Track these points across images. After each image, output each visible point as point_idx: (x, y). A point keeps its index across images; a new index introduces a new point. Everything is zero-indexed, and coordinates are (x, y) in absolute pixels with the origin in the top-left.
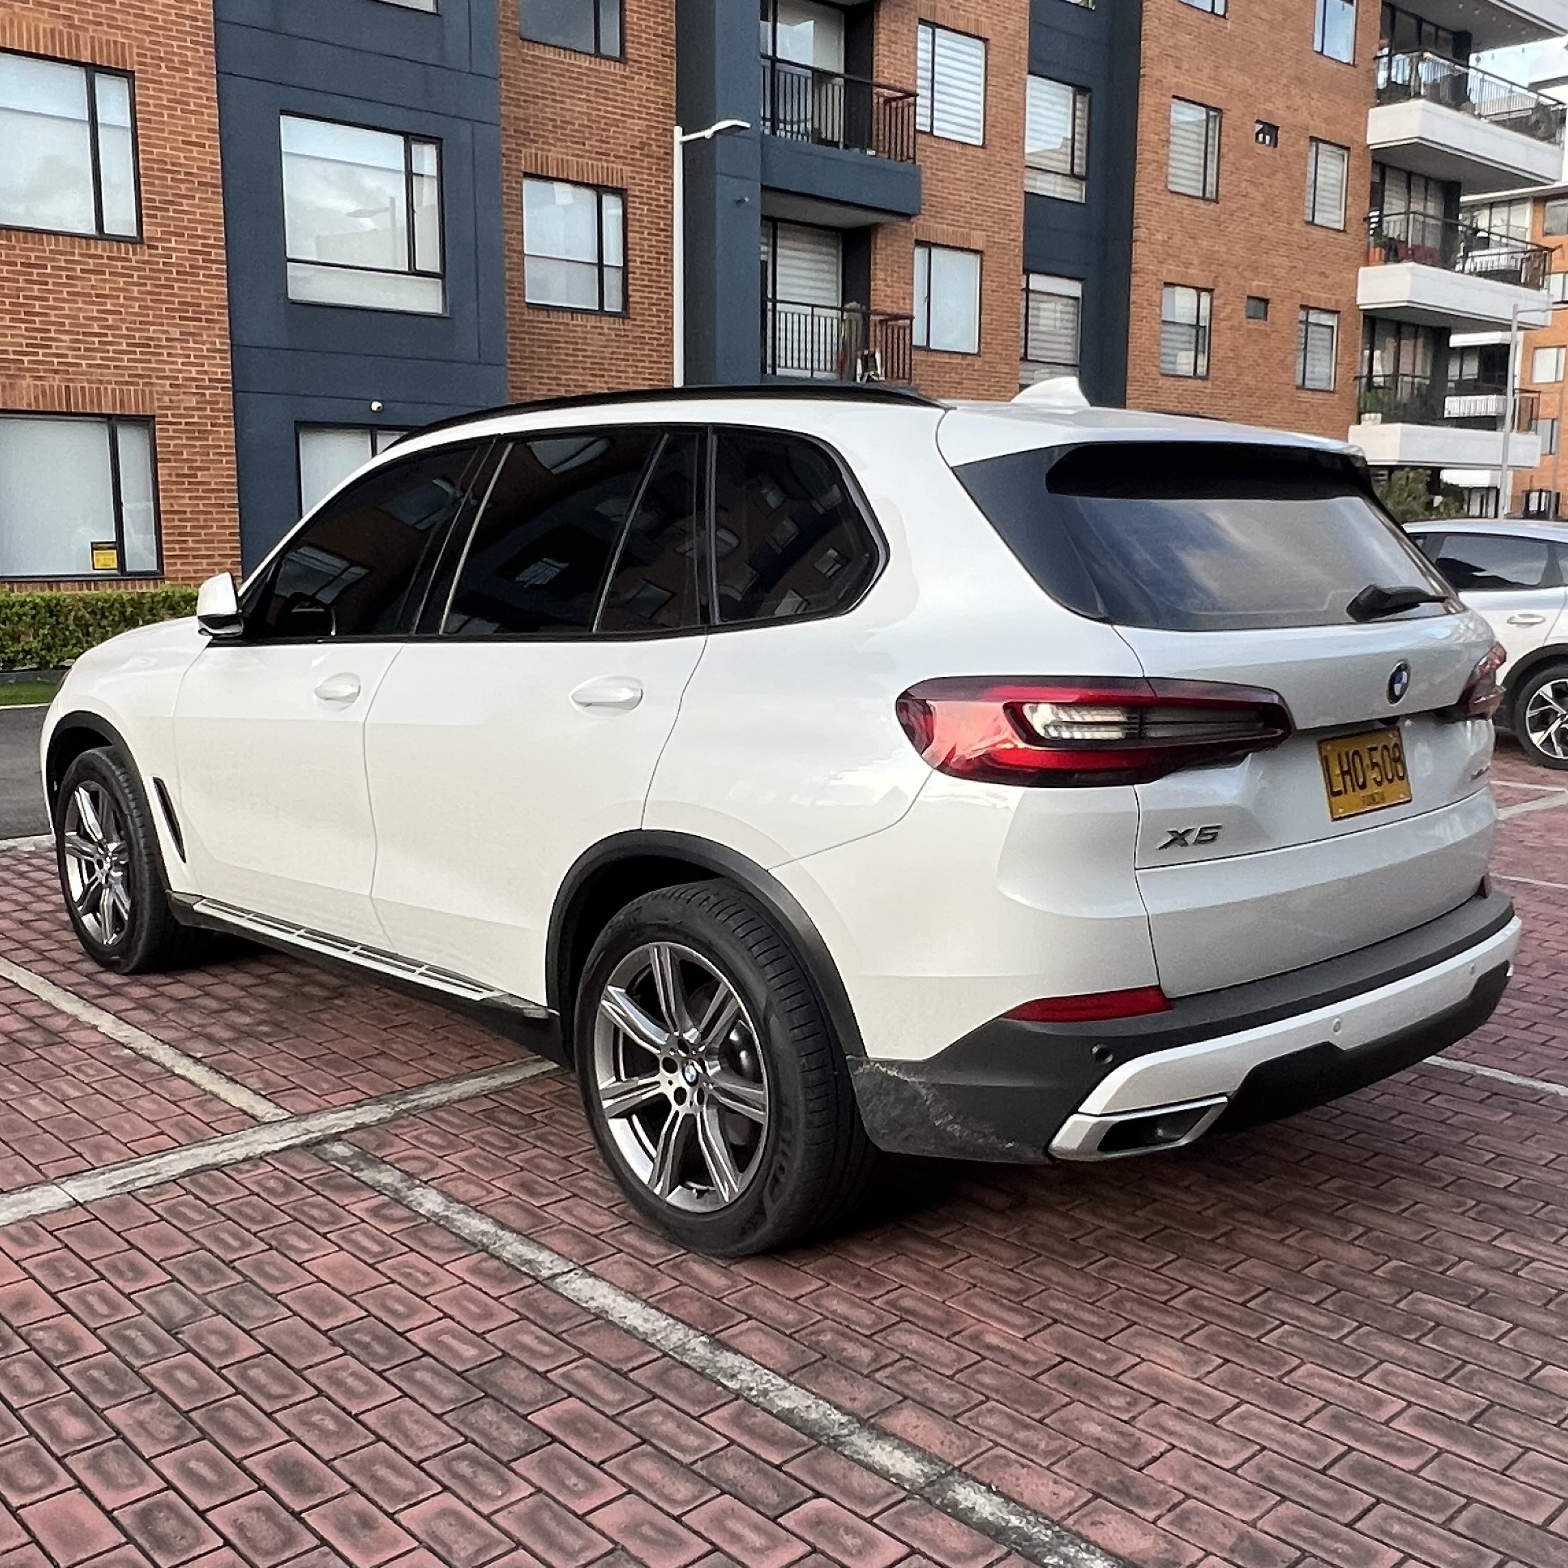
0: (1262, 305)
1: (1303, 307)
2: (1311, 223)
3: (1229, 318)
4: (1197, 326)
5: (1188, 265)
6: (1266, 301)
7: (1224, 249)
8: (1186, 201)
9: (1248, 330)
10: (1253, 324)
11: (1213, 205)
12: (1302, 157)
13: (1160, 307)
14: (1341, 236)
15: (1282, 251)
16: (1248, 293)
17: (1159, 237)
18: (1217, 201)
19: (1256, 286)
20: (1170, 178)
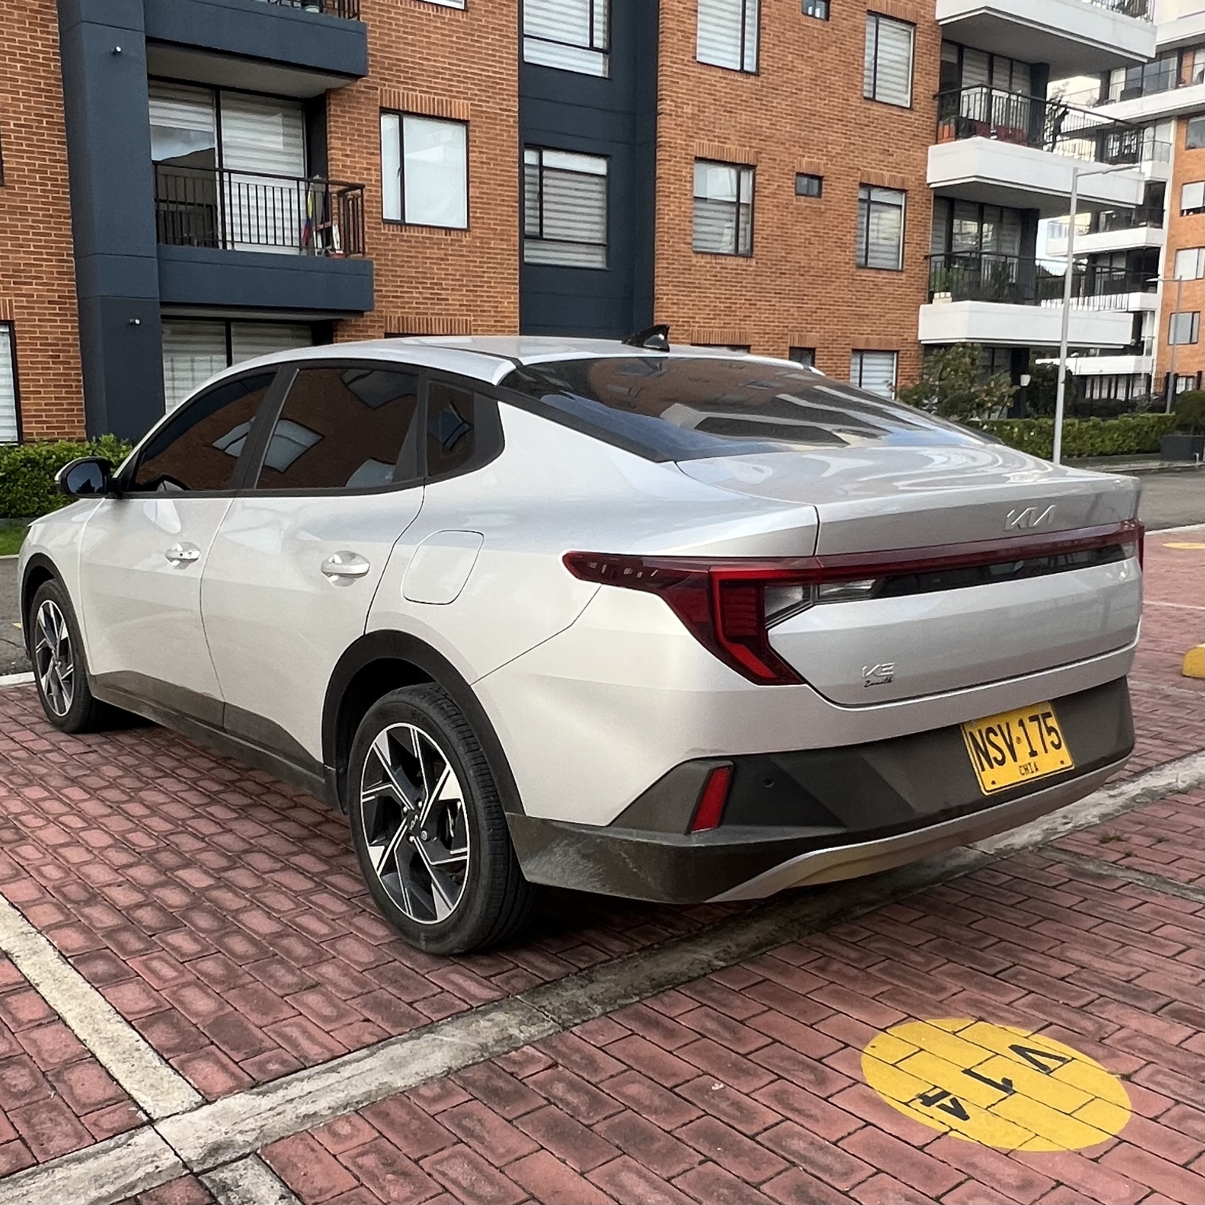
0: (816, 182)
1: (863, 185)
2: (873, 100)
3: (774, 195)
4: (738, 204)
5: (725, 140)
6: (820, 179)
7: (767, 123)
8: (720, 73)
9: (797, 208)
10: (803, 202)
11: (752, 79)
12: (859, 31)
13: (692, 182)
14: (907, 114)
15: (838, 127)
16: (797, 170)
17: (688, 110)
18: (757, 74)
19: (805, 163)
20: (699, 50)
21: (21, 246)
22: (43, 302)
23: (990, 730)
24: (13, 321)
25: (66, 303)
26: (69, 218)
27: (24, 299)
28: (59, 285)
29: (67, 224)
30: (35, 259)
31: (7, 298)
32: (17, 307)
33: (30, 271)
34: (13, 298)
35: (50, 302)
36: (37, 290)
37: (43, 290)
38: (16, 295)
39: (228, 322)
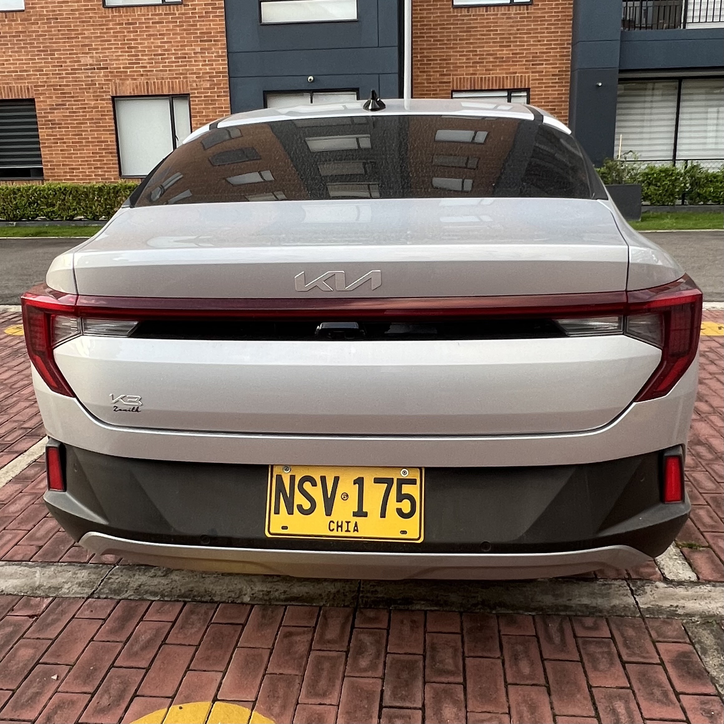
21: (539, 41)
22: (549, 75)
23: (306, 479)
24: (529, 89)
25: (563, 75)
26: (570, 20)
27: (537, 74)
28: (560, 64)
29: (569, 24)
30: (546, 49)
31: (527, 75)
32: (533, 80)
33: (543, 57)
34: (531, 74)
35: (553, 75)
36: (546, 68)
37: (550, 68)
38: (533, 72)
39: (680, 80)
